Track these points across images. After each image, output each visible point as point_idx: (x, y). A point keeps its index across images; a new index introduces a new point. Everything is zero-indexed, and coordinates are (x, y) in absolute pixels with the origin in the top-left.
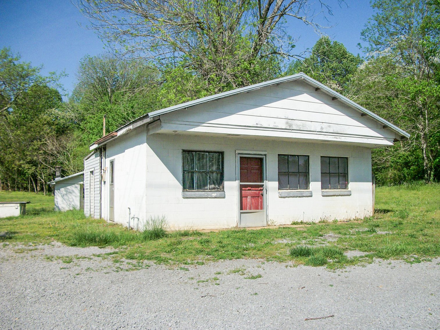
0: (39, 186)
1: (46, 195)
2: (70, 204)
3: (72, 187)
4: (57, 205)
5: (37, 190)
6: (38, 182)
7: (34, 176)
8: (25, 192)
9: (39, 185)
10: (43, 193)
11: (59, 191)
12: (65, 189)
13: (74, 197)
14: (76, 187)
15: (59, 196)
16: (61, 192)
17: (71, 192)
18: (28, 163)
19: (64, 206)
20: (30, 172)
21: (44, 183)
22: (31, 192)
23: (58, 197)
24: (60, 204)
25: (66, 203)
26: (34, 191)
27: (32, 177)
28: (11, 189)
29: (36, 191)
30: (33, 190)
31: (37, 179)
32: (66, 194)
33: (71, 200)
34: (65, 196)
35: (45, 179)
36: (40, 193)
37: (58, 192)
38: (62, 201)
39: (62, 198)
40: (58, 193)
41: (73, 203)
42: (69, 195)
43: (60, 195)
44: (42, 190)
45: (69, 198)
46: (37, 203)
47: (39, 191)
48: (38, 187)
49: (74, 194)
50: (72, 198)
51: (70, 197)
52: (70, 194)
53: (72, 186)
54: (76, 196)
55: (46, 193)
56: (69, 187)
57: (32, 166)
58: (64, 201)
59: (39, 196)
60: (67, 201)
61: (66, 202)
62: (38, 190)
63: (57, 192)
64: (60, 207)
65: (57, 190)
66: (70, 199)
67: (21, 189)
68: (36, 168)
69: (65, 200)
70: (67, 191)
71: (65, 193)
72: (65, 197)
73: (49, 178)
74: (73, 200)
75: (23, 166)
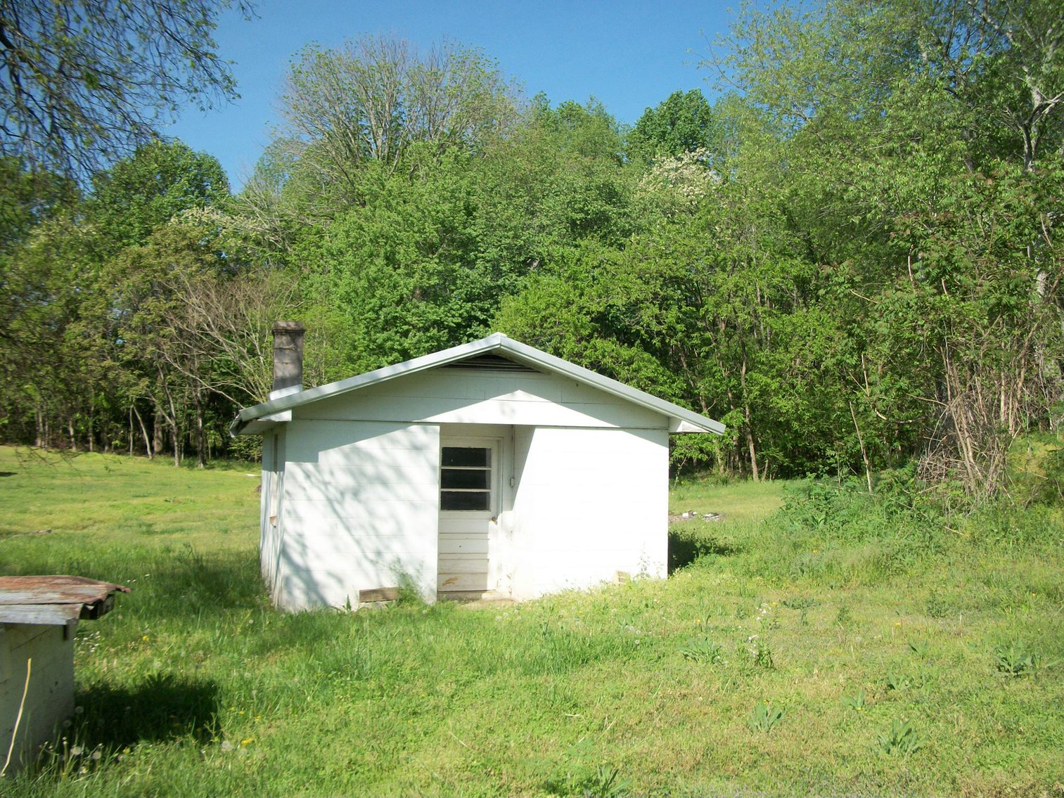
0: (158, 437)
1: (181, 465)
2: (379, 553)
3: (389, 446)
4: (297, 558)
5: (152, 448)
6: (156, 426)
7: (145, 407)
8: (119, 454)
9: (160, 434)
10: (172, 459)
11: (309, 466)
12: (346, 456)
13: (403, 512)
14: (417, 448)
15: (309, 499)
16: (327, 478)
17: (389, 474)
18: (128, 365)
19: (343, 566)
20: (133, 393)
21: (175, 430)
22: (135, 455)
23: (302, 507)
24: (318, 556)
25: (355, 549)
26: (145, 453)
27: (140, 412)
28: (77, 448)
29: (149, 453)
30: (141, 450)
31: (154, 417)
32: (356, 494)
33: (386, 528)
34: (348, 498)
35: (177, 418)
36: (162, 459)
37: (308, 476)
38: (332, 535)
39: (333, 519)
40: (306, 484)
41: (397, 549)
42: (374, 493)
43: (316, 494)
44: (168, 449)
45: (371, 513)
46: (155, 494)
47: (160, 453)
48: (155, 443)
49: (403, 490)
50: (393, 516)
51: (381, 510)
52: (380, 489)
53: (394, 441)
54: (414, 506)
55: (180, 458)
56: (367, 445)
57: (140, 376)
58: (342, 531)
59: (160, 467)
60: (359, 533)
61: (358, 542)
62: (156, 449)
63: (300, 475)
64: (319, 576)
65: (298, 459)
66: (378, 524)
67: (106, 448)
68: (152, 383)
69: (348, 529)
70: (357, 474)
71: (345, 480)
72: (351, 507)
73: (190, 415)
74: (399, 533)
75: (111, 375)
